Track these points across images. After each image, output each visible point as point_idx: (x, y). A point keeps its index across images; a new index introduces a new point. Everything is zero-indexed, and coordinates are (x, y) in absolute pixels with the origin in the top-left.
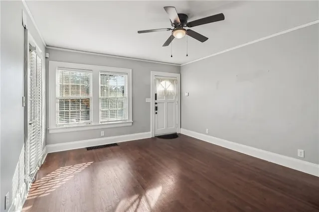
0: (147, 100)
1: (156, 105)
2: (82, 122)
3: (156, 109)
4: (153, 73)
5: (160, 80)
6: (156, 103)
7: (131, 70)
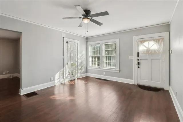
0: (130, 57)
1: (138, 61)
2: (96, 67)
3: (138, 64)
4: (135, 38)
5: (142, 42)
6: (138, 60)
7: (118, 39)
